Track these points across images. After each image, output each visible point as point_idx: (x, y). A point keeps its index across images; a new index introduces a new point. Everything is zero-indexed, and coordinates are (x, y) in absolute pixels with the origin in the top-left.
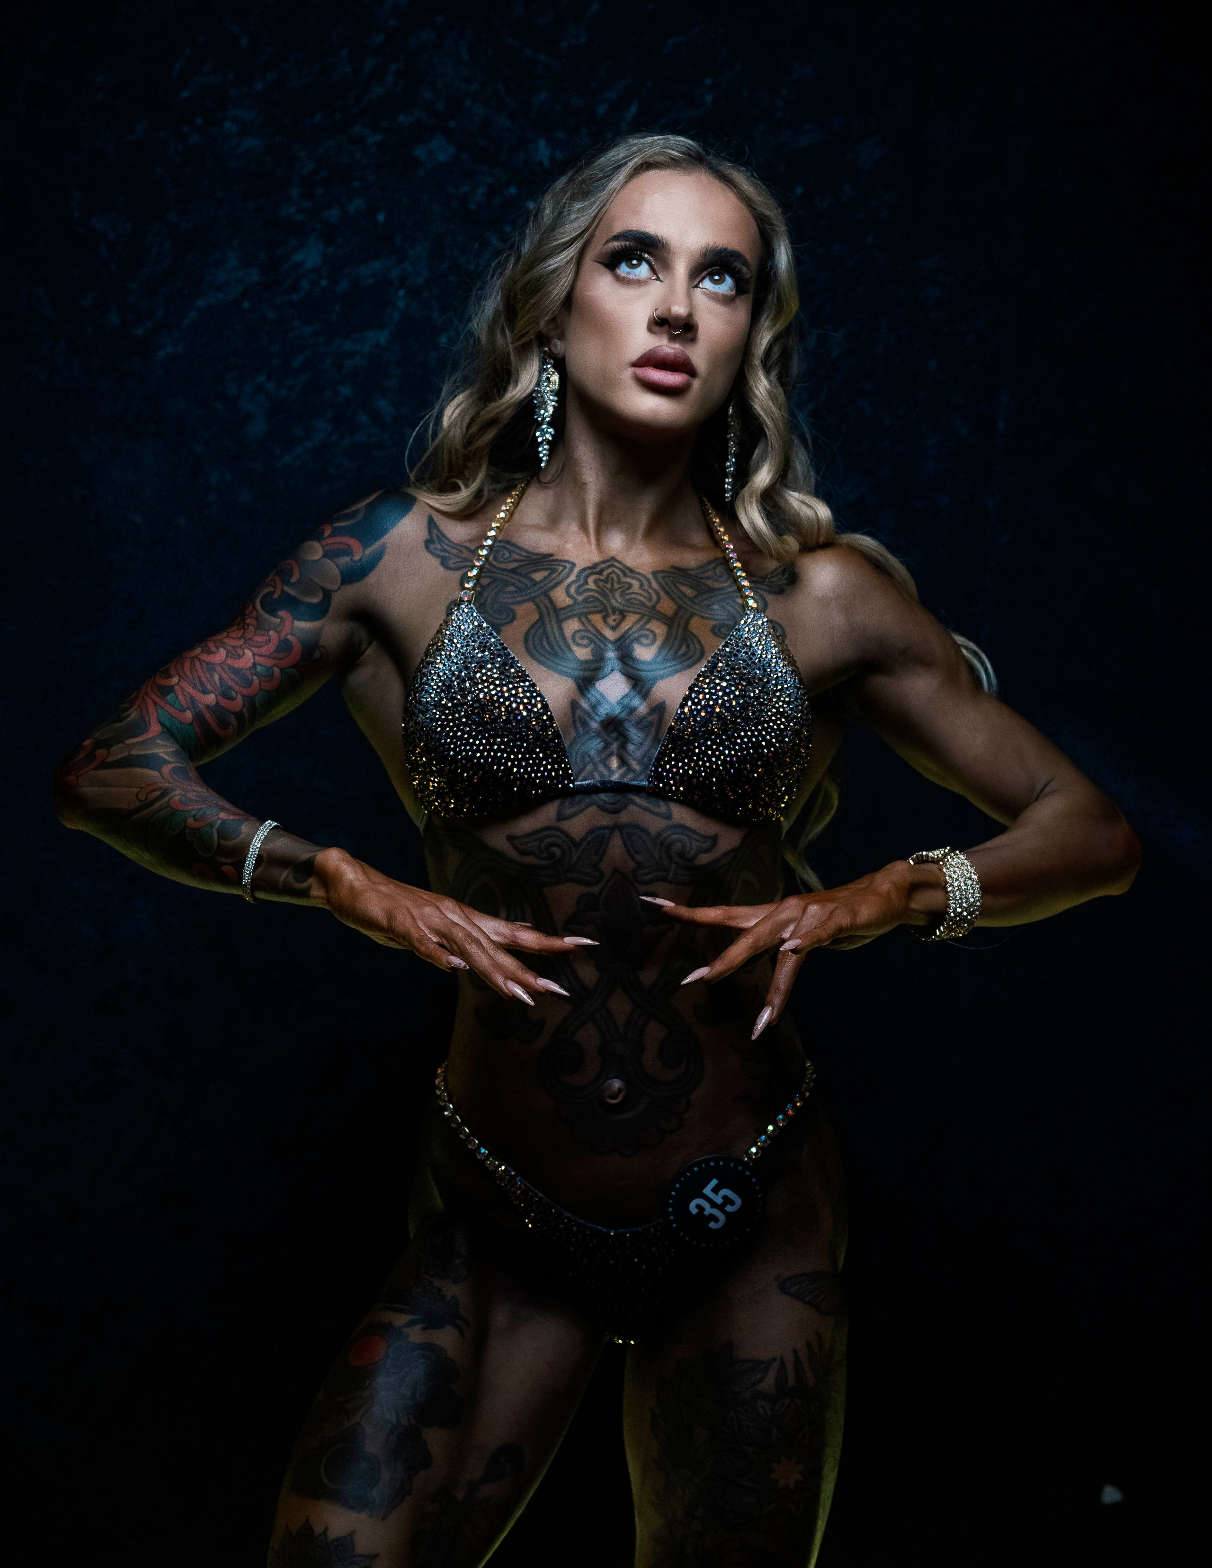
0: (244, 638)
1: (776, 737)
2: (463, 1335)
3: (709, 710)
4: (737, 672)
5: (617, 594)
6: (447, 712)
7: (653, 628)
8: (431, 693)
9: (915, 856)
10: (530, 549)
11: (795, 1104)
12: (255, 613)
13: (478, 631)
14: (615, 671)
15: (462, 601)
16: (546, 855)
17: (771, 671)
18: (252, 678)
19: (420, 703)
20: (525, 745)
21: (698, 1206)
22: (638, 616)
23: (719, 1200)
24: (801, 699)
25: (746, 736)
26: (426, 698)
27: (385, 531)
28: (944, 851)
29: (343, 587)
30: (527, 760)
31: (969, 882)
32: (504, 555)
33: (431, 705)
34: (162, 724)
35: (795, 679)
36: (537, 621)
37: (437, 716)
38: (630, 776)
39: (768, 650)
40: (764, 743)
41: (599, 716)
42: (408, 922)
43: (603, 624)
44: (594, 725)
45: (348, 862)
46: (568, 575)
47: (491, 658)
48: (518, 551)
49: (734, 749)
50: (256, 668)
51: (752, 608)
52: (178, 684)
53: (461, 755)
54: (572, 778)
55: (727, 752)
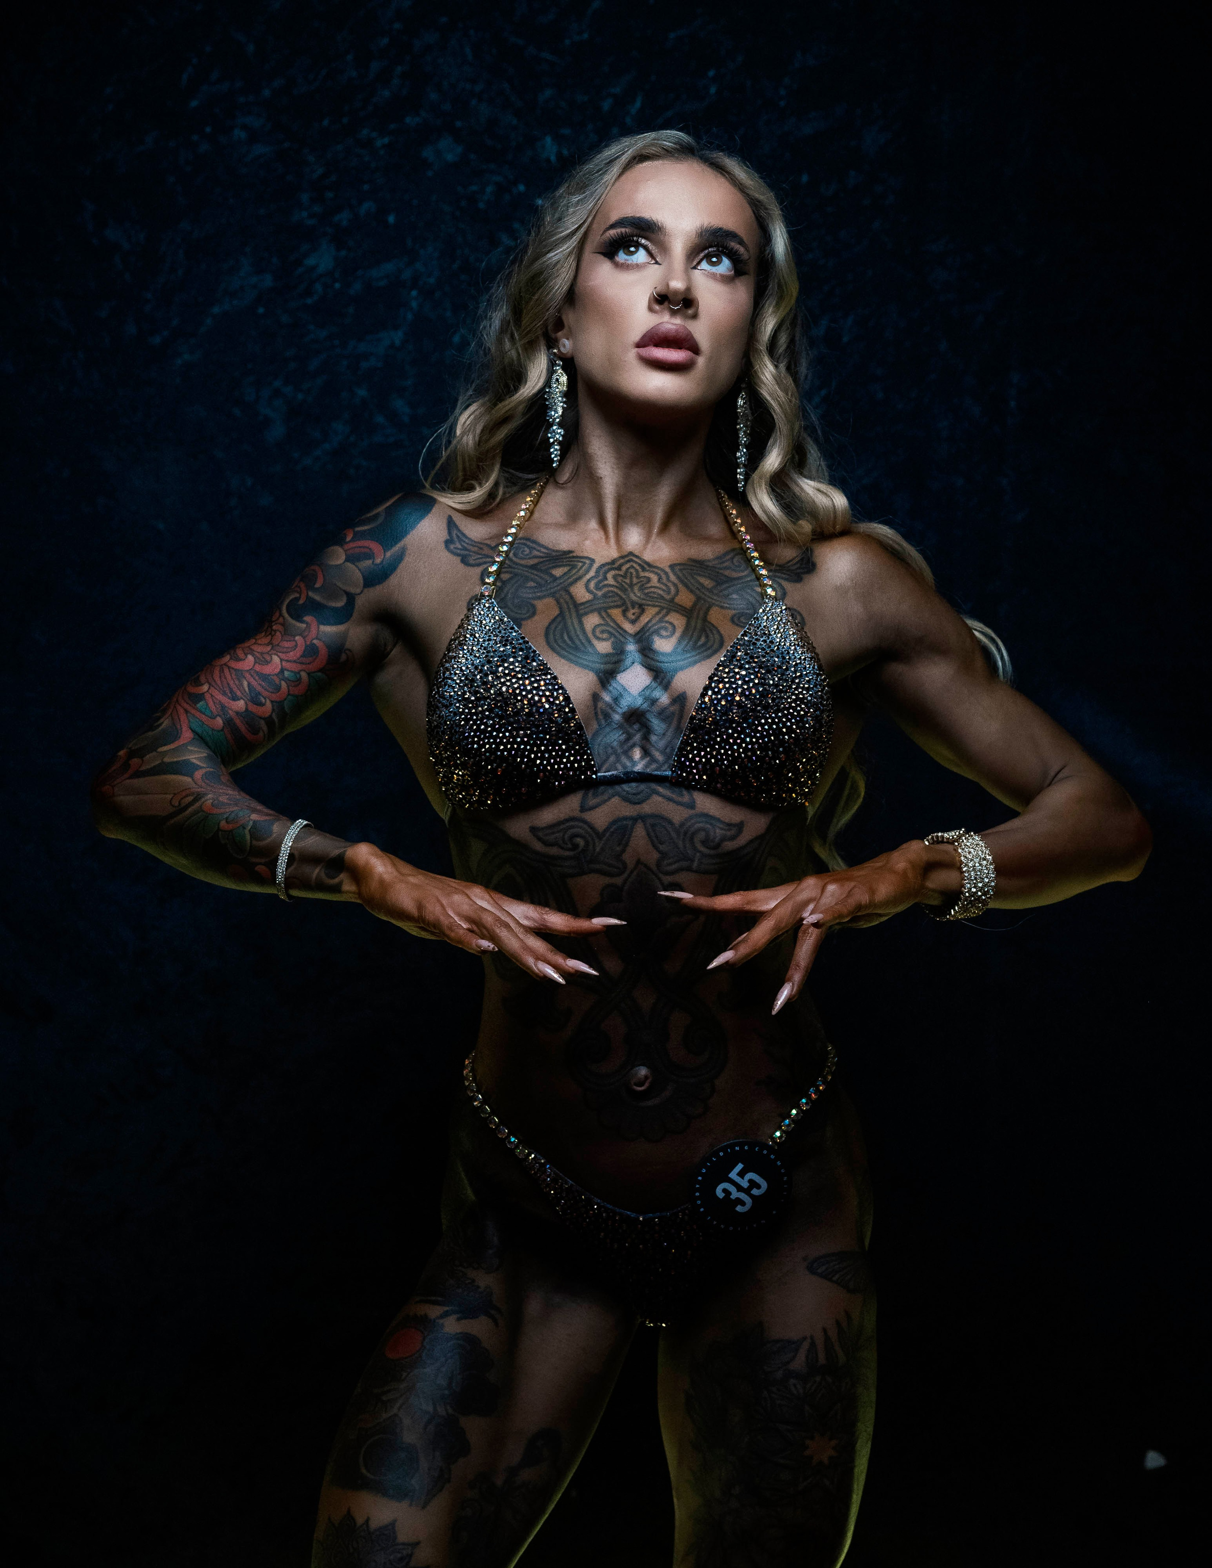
0: (272, 644)
1: (797, 723)
2: (496, 1324)
3: (729, 699)
4: (756, 660)
5: (636, 588)
6: (470, 705)
7: (672, 620)
8: (454, 688)
9: (930, 837)
10: (550, 546)
11: (817, 1087)
12: (281, 620)
13: (500, 625)
14: (636, 664)
15: (483, 596)
16: (570, 846)
17: (790, 658)
18: (280, 683)
19: (443, 697)
20: (548, 737)
21: (725, 1190)
22: (657, 609)
23: (745, 1184)
24: (820, 685)
25: (766, 723)
26: (450, 692)
27: (404, 533)
28: (959, 832)
29: (366, 590)
30: (550, 752)
31: (985, 863)
32: (524, 551)
33: (454, 699)
34: (193, 731)
35: (814, 665)
36: (558, 615)
37: (461, 710)
38: (654, 766)
39: (787, 637)
40: (784, 730)
41: (621, 708)
42: (438, 909)
43: (622, 618)
44: (617, 717)
45: (377, 856)
46: (587, 571)
47: (512, 652)
48: (539, 548)
49: (755, 737)
50: (284, 674)
51: (771, 596)
52: (208, 691)
53: (485, 748)
54: (595, 769)
55: (748, 739)
